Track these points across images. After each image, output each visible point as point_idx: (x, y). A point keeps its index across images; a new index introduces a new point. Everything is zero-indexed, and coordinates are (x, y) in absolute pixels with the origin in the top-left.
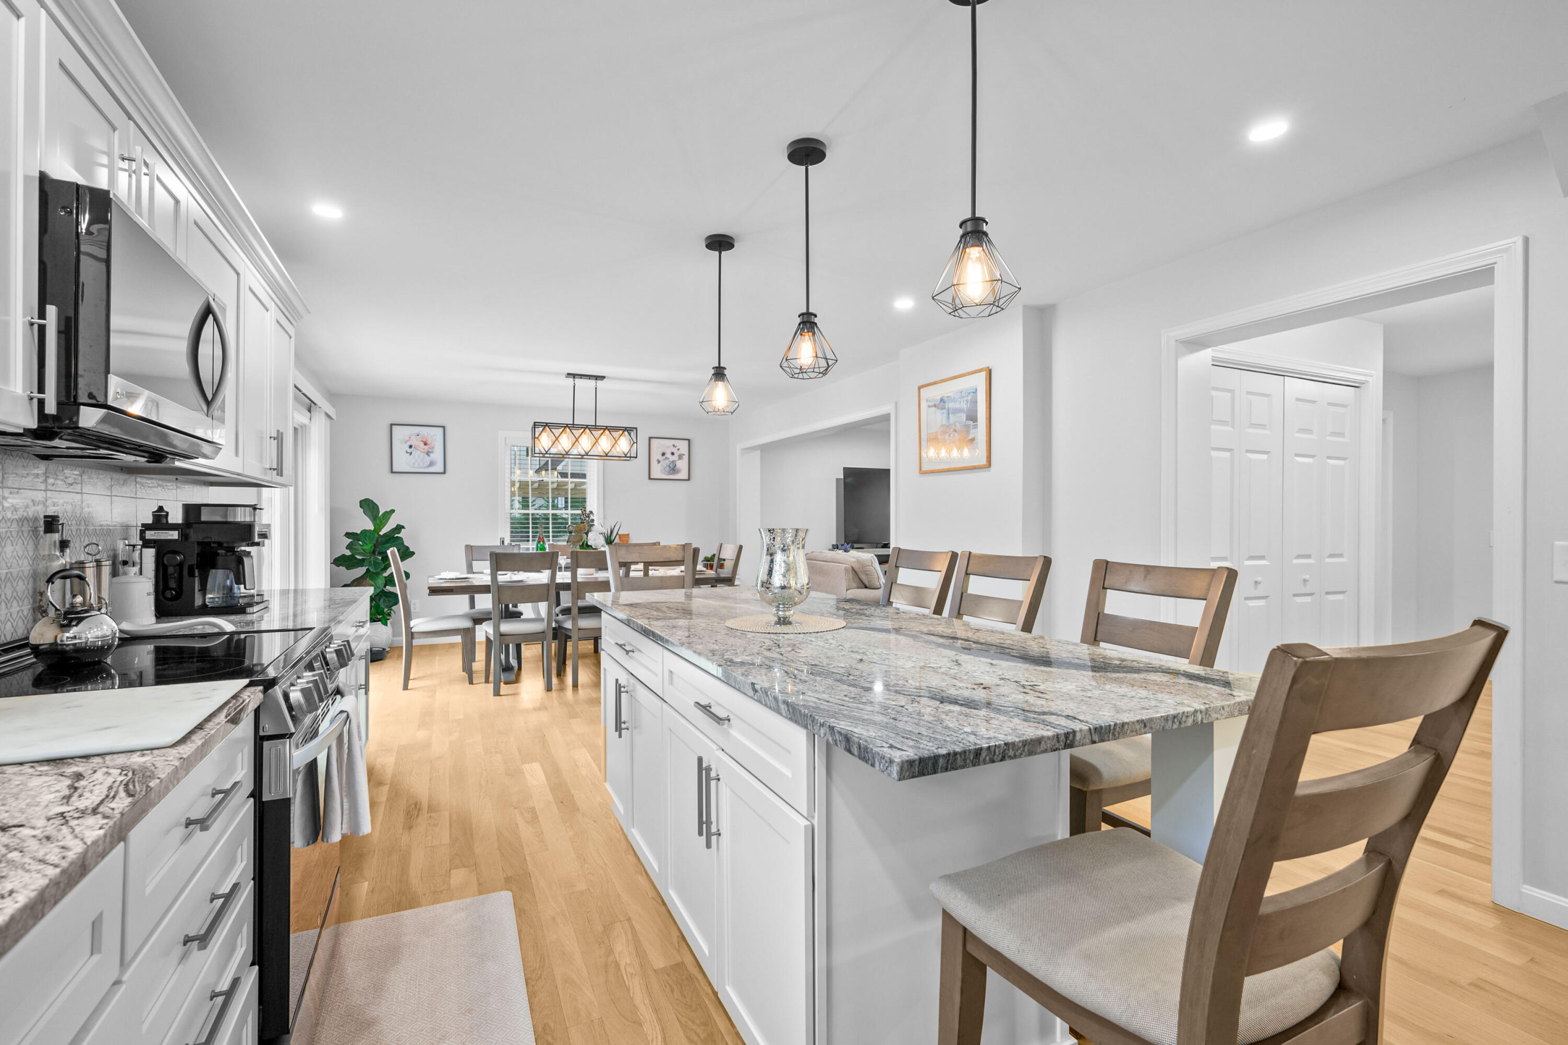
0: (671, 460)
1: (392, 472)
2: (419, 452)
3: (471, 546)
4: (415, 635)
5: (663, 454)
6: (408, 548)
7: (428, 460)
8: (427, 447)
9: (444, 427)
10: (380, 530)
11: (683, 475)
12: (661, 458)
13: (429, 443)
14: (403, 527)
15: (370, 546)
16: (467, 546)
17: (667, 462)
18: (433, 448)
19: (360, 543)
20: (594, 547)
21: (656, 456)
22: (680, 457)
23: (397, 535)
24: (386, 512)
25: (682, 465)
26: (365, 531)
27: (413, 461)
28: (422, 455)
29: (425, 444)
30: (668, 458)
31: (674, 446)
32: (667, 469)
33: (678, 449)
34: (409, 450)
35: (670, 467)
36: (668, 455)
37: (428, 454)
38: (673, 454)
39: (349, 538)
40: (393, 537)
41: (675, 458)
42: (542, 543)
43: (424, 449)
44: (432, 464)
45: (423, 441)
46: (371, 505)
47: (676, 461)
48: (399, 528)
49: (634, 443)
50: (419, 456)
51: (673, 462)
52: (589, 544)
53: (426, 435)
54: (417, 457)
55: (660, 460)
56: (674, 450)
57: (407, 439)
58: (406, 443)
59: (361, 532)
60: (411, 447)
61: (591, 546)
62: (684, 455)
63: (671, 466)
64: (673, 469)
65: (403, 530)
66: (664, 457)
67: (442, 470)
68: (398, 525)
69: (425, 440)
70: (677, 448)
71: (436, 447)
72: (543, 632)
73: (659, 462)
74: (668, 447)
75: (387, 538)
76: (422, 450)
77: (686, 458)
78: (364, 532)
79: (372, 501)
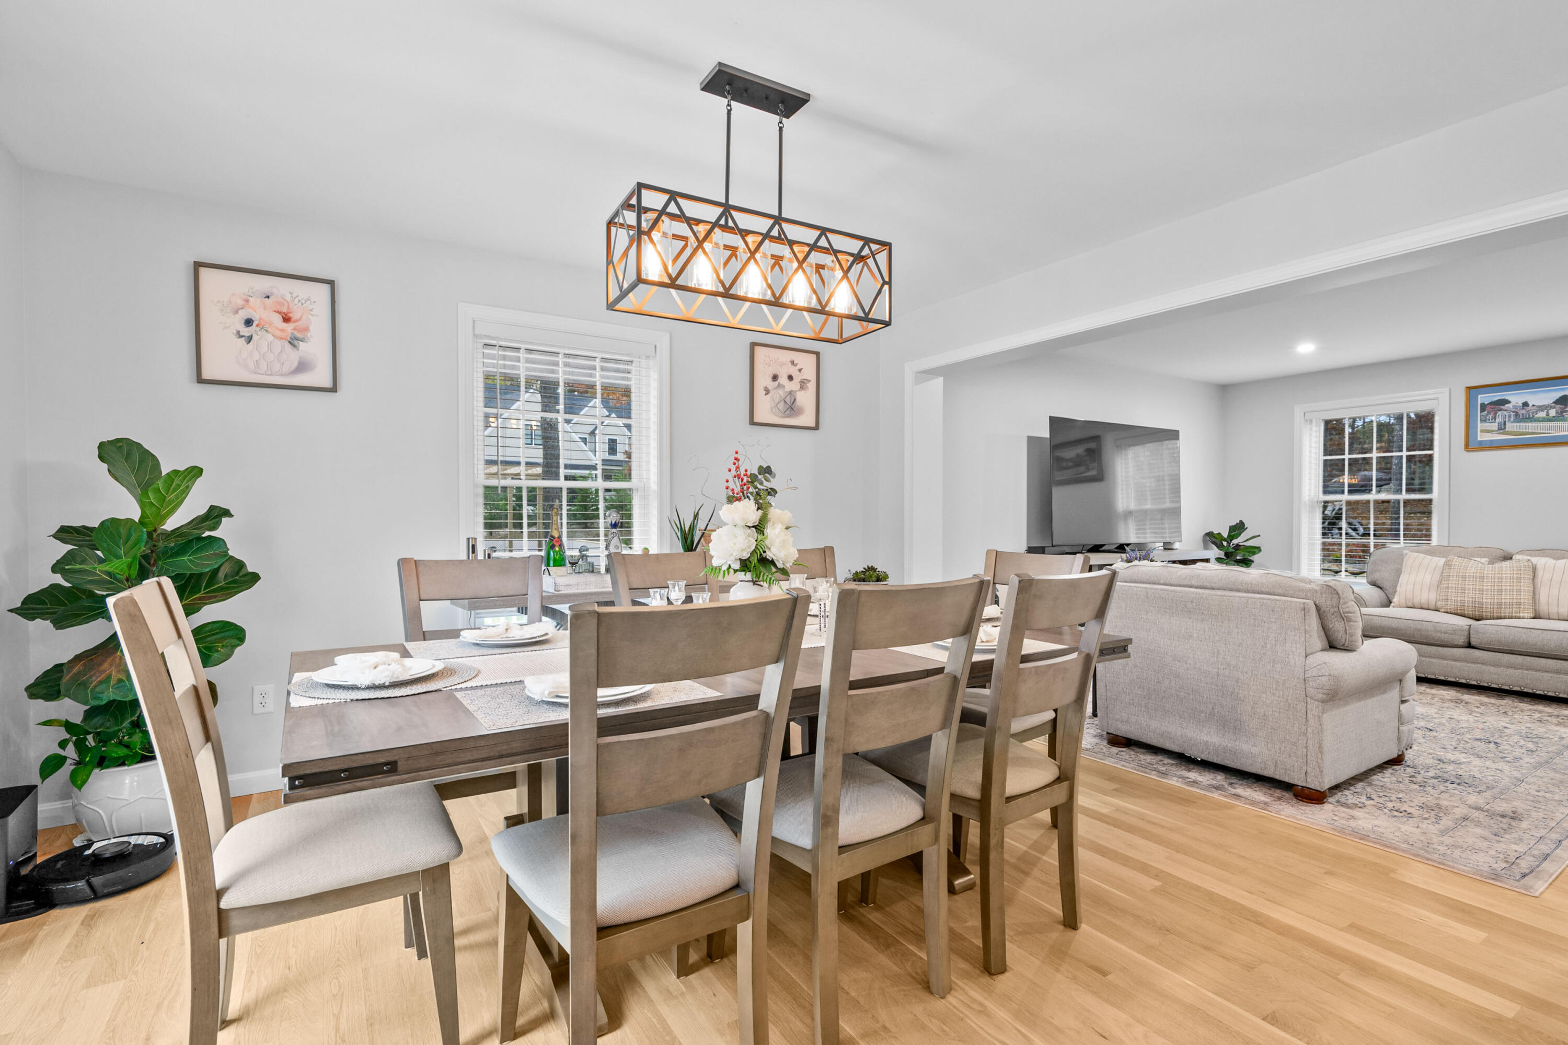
0: (788, 389)
1: (200, 380)
2: (270, 337)
3: (416, 562)
4: (235, 921)
5: (775, 378)
6: (241, 565)
7: (292, 357)
8: (289, 327)
9: (331, 283)
10: (163, 519)
11: (807, 419)
12: (771, 385)
13: (295, 316)
14: (227, 513)
15: (126, 560)
16: (402, 563)
17: (781, 392)
18: (306, 329)
19: (99, 553)
20: (780, 565)
21: (763, 380)
22: (803, 384)
23: (207, 534)
24: (176, 472)
25: (806, 399)
26: (113, 521)
27: (257, 356)
28: (278, 345)
29: (287, 319)
30: (784, 386)
31: (793, 363)
32: (781, 406)
33: (800, 370)
34: (246, 331)
35: (785, 402)
36: (783, 380)
37: (293, 342)
38: (790, 378)
39: (64, 541)
40: (199, 539)
41: (794, 386)
42: (557, 549)
43: (282, 330)
44: (303, 367)
45: (279, 313)
46: (136, 456)
47: (795, 392)
48: (216, 515)
49: (884, 283)
50: (270, 346)
51: (790, 393)
52: (769, 555)
53: (288, 298)
54: (265, 348)
55: (770, 388)
56: (794, 372)
57: (240, 302)
58: (236, 312)
59: (102, 523)
60: (249, 322)
61: (772, 562)
62: (809, 381)
63: (788, 400)
64: (792, 408)
65: (225, 520)
66: (777, 383)
67: (328, 383)
68: (212, 508)
69: (285, 310)
70: (799, 367)
71: (311, 328)
72: (737, 886)
73: (767, 391)
74: (782, 364)
75: (182, 541)
76: (279, 333)
77: (812, 386)
78: (112, 527)
79: (139, 445)
